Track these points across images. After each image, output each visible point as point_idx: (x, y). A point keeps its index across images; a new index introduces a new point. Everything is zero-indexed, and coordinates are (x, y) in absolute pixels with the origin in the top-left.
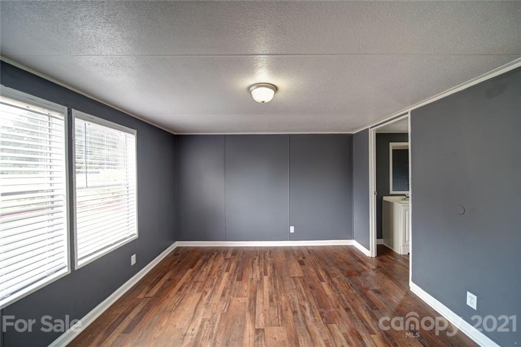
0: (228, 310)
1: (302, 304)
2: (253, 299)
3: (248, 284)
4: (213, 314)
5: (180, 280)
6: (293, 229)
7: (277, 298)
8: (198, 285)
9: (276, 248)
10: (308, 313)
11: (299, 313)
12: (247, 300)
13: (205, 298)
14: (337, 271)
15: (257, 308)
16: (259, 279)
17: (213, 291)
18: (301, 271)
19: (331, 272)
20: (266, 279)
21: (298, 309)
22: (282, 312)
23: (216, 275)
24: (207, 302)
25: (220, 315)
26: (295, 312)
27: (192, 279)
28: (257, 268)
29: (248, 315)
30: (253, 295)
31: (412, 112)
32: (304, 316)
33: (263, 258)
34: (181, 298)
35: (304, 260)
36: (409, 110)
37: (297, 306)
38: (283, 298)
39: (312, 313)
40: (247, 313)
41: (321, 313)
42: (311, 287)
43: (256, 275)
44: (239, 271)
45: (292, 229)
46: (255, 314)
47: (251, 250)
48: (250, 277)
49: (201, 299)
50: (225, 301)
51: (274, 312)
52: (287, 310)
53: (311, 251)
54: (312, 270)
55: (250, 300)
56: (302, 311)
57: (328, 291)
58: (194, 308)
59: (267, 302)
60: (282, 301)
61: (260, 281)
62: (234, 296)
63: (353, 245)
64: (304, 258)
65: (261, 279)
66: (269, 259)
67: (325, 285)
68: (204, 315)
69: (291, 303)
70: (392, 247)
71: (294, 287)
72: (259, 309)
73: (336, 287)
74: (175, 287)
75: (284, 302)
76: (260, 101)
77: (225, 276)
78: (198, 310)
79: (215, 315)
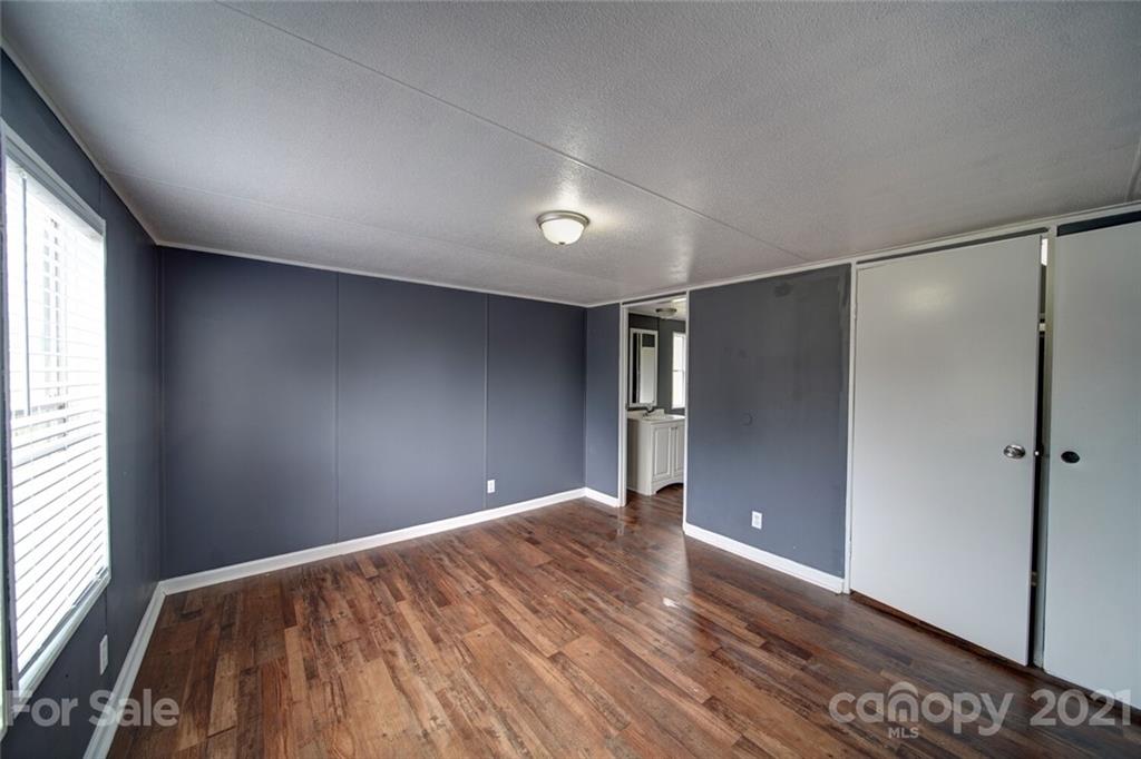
0: (471, 656)
1: (584, 596)
2: (503, 622)
3: (469, 605)
4: (449, 676)
5: (284, 660)
6: (493, 487)
7: (540, 604)
8: (355, 648)
9: (464, 530)
10: (602, 605)
11: (591, 609)
12: (492, 627)
13: (401, 661)
14: (593, 538)
15: (522, 630)
16: (482, 589)
17: (406, 643)
18: (543, 554)
19: (587, 542)
20: (494, 584)
21: (585, 605)
22: (565, 619)
23: (380, 616)
24: (412, 664)
25: (465, 672)
26: (584, 611)
27: (319, 643)
28: (460, 573)
29: (516, 647)
30: (495, 616)
31: (691, 292)
32: (599, 610)
33: (455, 554)
34: (336, 688)
35: (532, 536)
36: (688, 289)
37: (579, 601)
38: (551, 601)
39: (607, 602)
40: (513, 646)
41: (617, 597)
42: (577, 571)
43: (469, 582)
44: (427, 590)
45: (491, 486)
46: (528, 641)
47: (414, 545)
48: (462, 592)
49: (392, 668)
50: (451, 647)
51: (554, 624)
52: (570, 613)
53: (532, 519)
54: (558, 547)
55: (499, 625)
56: (592, 606)
57: (604, 568)
58: (395, 690)
59: (530, 615)
60: (553, 605)
61: (488, 591)
62: (461, 633)
63: (585, 497)
64: (530, 533)
65: (487, 587)
66: (471, 552)
67: (592, 561)
68: (431, 688)
69: (566, 601)
70: (636, 487)
71: (553, 579)
72: (527, 630)
73: (608, 558)
74: (285, 677)
75: (556, 605)
76: (557, 243)
77: (404, 608)
78: (407, 687)
79: (456, 676)
